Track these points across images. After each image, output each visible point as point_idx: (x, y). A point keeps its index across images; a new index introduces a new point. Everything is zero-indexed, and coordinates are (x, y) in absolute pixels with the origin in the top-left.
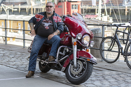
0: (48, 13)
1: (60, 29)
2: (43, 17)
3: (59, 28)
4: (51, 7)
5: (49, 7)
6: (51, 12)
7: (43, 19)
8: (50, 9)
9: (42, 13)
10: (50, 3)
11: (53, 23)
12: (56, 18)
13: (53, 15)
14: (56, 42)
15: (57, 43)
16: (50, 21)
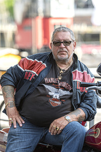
0: (59, 60)
1: (89, 107)
2: (43, 68)
3: (84, 105)
4: (67, 43)
5: (63, 45)
6: (67, 56)
7: (44, 74)
8: (65, 49)
9: (39, 57)
10: (63, 33)
11: (71, 91)
12: (82, 76)
13: (74, 67)
14: (75, 139)
15: (77, 142)
16: (64, 84)
